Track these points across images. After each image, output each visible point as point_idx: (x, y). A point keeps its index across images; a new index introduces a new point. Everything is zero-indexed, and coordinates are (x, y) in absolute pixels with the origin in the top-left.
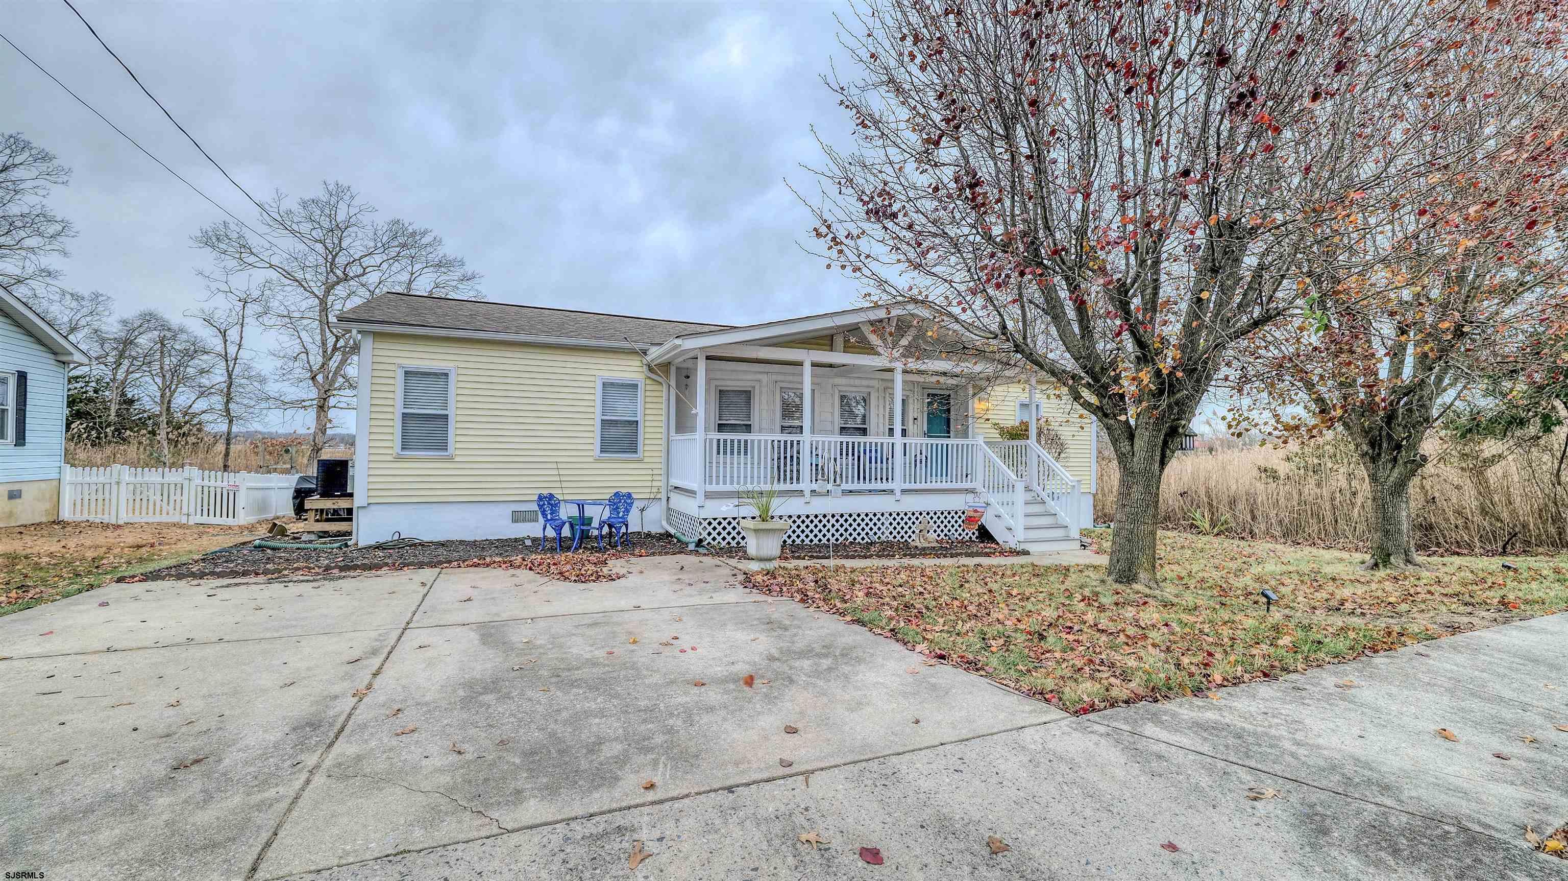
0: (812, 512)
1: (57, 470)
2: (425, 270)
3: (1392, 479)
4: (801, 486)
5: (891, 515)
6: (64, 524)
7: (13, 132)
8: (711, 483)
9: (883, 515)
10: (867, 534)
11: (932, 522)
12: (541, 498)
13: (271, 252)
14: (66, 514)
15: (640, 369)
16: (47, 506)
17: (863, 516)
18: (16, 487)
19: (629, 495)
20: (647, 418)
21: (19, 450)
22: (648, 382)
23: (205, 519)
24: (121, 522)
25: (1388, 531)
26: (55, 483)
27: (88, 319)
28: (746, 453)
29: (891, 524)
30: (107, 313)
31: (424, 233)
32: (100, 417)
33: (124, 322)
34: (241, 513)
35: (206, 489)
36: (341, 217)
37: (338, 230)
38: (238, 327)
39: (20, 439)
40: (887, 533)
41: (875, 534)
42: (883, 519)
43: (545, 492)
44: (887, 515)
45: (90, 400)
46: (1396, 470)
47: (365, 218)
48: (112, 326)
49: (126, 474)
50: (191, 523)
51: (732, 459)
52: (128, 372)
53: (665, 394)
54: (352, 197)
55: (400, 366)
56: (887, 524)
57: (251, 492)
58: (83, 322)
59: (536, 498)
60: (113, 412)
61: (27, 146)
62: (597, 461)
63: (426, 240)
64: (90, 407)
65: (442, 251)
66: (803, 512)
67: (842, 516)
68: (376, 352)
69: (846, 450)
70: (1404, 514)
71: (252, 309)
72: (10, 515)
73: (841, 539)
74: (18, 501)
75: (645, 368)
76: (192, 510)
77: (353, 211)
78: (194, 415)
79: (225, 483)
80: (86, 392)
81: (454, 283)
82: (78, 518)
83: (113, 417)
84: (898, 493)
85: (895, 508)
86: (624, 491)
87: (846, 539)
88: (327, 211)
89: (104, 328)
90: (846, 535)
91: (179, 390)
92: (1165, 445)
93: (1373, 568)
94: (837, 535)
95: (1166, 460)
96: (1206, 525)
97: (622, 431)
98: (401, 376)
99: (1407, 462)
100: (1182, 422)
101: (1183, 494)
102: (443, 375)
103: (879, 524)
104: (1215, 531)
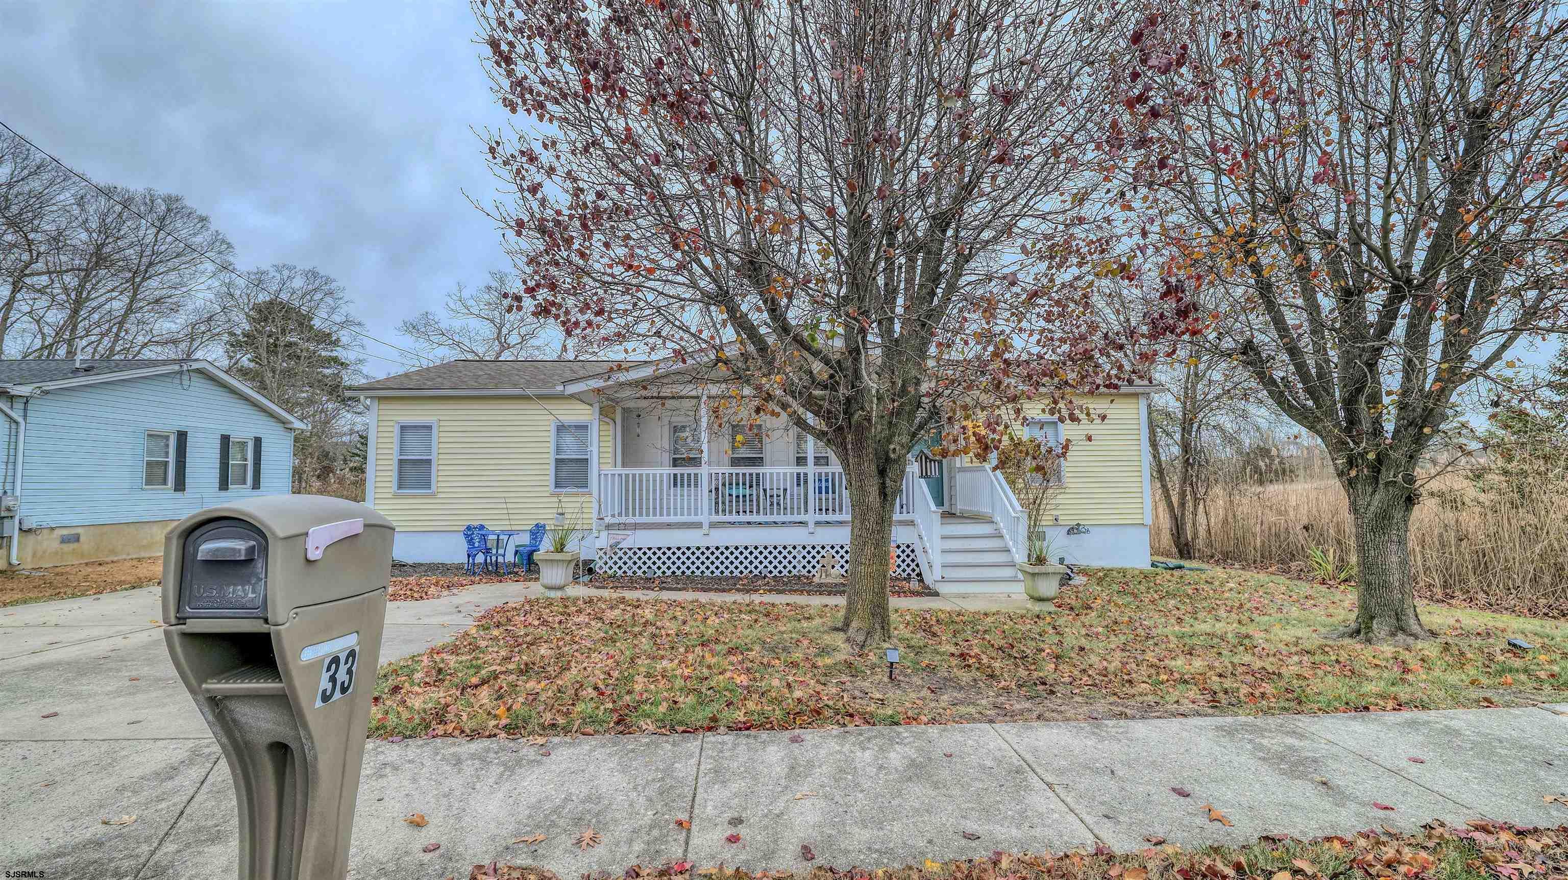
0: (712, 544)
3: (1372, 509)
4: (700, 518)
5: (804, 548)
9: (794, 548)
10: (775, 567)
11: (838, 557)
12: (471, 528)
17: (761, 549)
19: (543, 527)
21: (256, 492)
25: (1369, 584)
28: (696, 485)
29: (804, 557)
39: (256, 485)
40: (799, 567)
42: (794, 553)
43: (478, 523)
44: (799, 548)
46: (1377, 497)
51: (675, 491)
55: (397, 423)
56: (799, 557)
59: (466, 528)
62: (549, 495)
66: (703, 544)
67: (746, 548)
68: (381, 412)
70: (1394, 559)
73: (746, 572)
84: (811, 525)
85: (809, 541)
87: (751, 572)
90: (751, 568)
92: (882, 473)
93: (1351, 636)
94: (741, 568)
95: (889, 491)
96: (1330, 568)
97: (574, 467)
98: (397, 430)
99: (1387, 484)
100: (892, 447)
101: (1306, 528)
102: (429, 428)
103: (790, 557)
104: (1343, 576)
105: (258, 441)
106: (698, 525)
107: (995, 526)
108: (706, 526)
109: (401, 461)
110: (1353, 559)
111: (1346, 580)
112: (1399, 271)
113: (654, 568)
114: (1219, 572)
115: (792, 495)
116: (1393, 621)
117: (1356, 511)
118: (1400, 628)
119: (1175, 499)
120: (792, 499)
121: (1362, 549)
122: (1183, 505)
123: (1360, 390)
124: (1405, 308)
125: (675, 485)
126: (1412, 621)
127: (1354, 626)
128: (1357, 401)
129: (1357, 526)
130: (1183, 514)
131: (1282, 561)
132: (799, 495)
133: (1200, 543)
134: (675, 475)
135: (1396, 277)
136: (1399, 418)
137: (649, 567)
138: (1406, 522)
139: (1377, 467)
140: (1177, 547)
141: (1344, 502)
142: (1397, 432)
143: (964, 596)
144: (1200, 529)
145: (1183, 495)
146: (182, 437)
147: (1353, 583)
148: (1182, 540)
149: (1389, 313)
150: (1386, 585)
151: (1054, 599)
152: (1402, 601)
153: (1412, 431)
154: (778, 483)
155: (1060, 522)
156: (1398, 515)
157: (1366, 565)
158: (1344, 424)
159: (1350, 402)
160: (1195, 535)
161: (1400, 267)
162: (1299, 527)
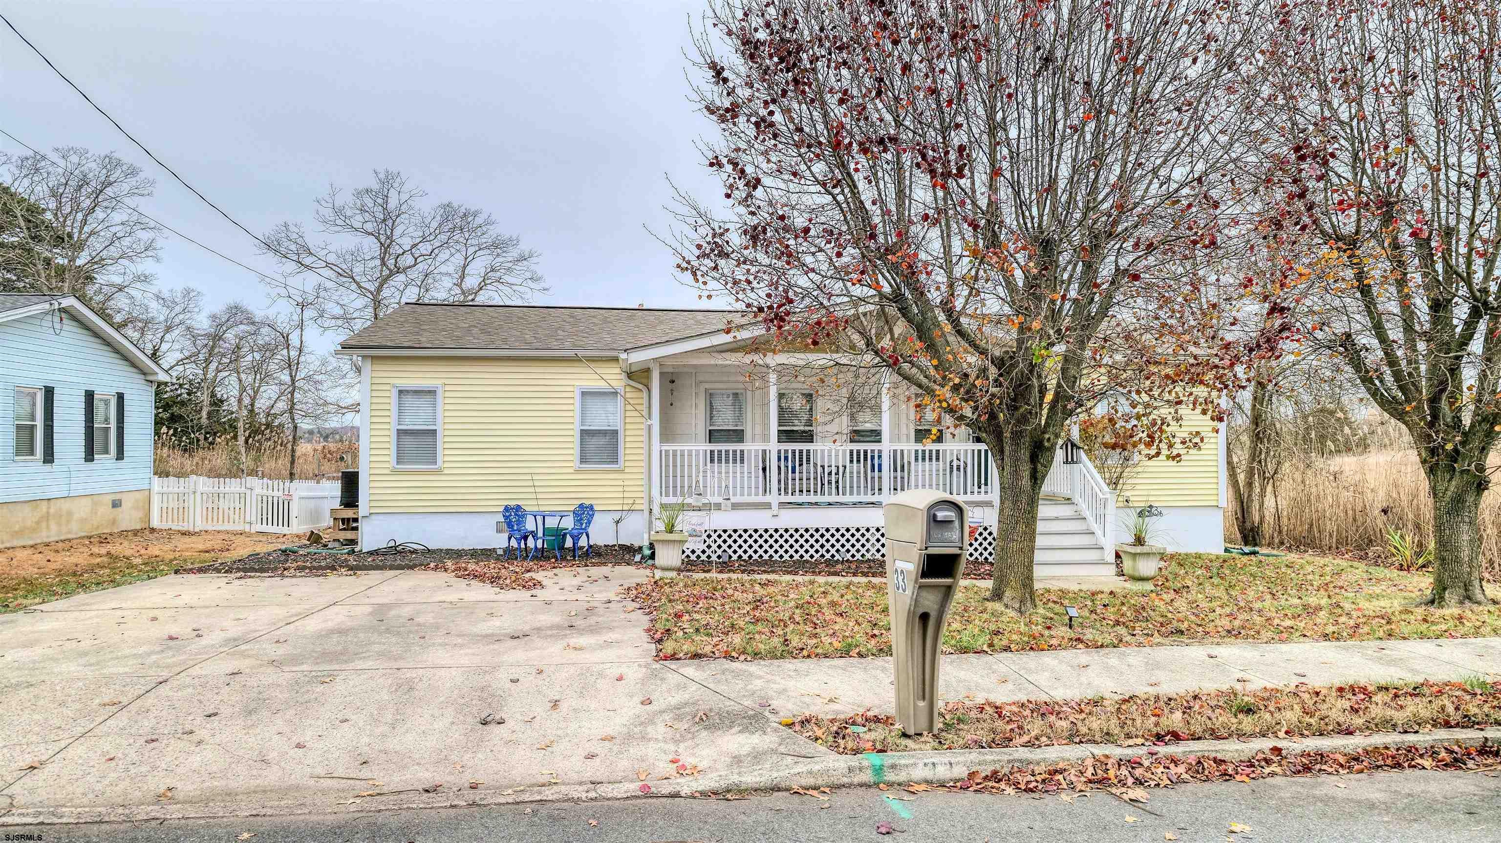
0: (781, 525)
1: (147, 481)
2: (478, 254)
3: (1449, 493)
4: (768, 498)
5: (878, 530)
6: (153, 530)
7: (108, 152)
8: (667, 495)
9: (868, 530)
10: (838, 551)
12: (507, 509)
13: (326, 251)
14: (155, 523)
15: (619, 377)
16: (140, 514)
18: (117, 497)
19: (591, 507)
20: (628, 426)
21: (119, 464)
22: (628, 389)
23: (264, 528)
24: (197, 530)
25: (1444, 559)
26: (147, 493)
27: (181, 317)
28: (742, 461)
29: (878, 540)
30: (197, 310)
31: (475, 214)
32: (192, 421)
33: (214, 317)
34: (294, 521)
35: (265, 499)
36: (393, 203)
37: (388, 219)
38: (299, 330)
39: (120, 456)
40: (873, 551)
41: (848, 551)
42: (868, 535)
43: (513, 503)
44: (873, 530)
45: (183, 403)
46: (1454, 483)
47: (416, 203)
48: (202, 323)
49: (202, 484)
50: (253, 531)
51: (727, 469)
52: (218, 371)
53: (645, 401)
54: (402, 184)
55: (394, 386)
56: (873, 540)
57: (303, 501)
58: (177, 321)
59: (502, 509)
60: (204, 414)
61: (119, 163)
62: (577, 471)
63: (479, 220)
64: (183, 411)
65: (493, 232)
66: (771, 525)
67: (817, 530)
68: (375, 374)
69: (855, 457)
70: (1466, 537)
71: (309, 313)
72: (114, 522)
73: (816, 556)
74: (119, 509)
75: (624, 376)
76: (254, 519)
77: (404, 197)
78: (275, 416)
79: (281, 493)
80: (180, 395)
81: (510, 265)
82: (165, 526)
83: (204, 421)
84: (885, 506)
86: (587, 502)
87: (823, 556)
88: (380, 201)
89: (194, 324)
90: (822, 551)
91: (262, 389)
92: (1034, 459)
93: (1426, 604)
94: (812, 551)
95: (1039, 475)
96: (1408, 553)
97: (602, 441)
98: (394, 393)
99: (1462, 472)
100: (1047, 436)
101: (1385, 511)
102: (432, 392)
103: (863, 541)
104: (1421, 561)
105: (120, 397)
106: (768, 506)
107: (1074, 508)
108: (775, 506)
109: (399, 432)
110: (1432, 546)
111: (1424, 566)
112: (1478, 294)
113: (730, 552)
114: (1293, 557)
115: (851, 473)
116: (1462, 591)
117: (1435, 495)
118: (1468, 597)
119: (1242, 478)
120: (851, 477)
121: (1439, 529)
122: (1250, 484)
123: (1443, 390)
124: (1482, 326)
125: (712, 461)
126: (1478, 591)
127: (1430, 597)
128: (1440, 399)
129: (1436, 509)
130: (1250, 496)
131: (1359, 548)
132: (859, 473)
133: (1267, 529)
134: (712, 452)
135: (1475, 299)
136: (1475, 414)
137: (725, 551)
138: (1476, 506)
139: (1455, 455)
140: (1241, 532)
141: (1425, 485)
142: (1472, 426)
143: (1053, 578)
144: (1267, 513)
145: (1250, 473)
146: (49, 392)
147: (1430, 569)
148: (1248, 525)
149: (1470, 325)
150: (1457, 560)
151: (1152, 578)
152: (1470, 574)
153: (1486, 426)
154: (830, 460)
155: (1131, 504)
156: (1470, 499)
157: (1443, 544)
158: (1429, 418)
159: (1434, 400)
160: (1262, 521)
161: (1479, 291)
162: (1376, 512)
